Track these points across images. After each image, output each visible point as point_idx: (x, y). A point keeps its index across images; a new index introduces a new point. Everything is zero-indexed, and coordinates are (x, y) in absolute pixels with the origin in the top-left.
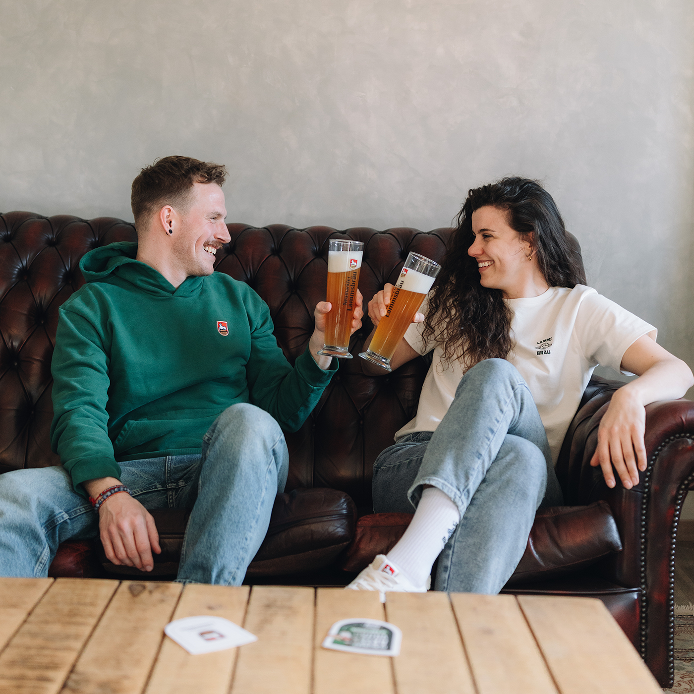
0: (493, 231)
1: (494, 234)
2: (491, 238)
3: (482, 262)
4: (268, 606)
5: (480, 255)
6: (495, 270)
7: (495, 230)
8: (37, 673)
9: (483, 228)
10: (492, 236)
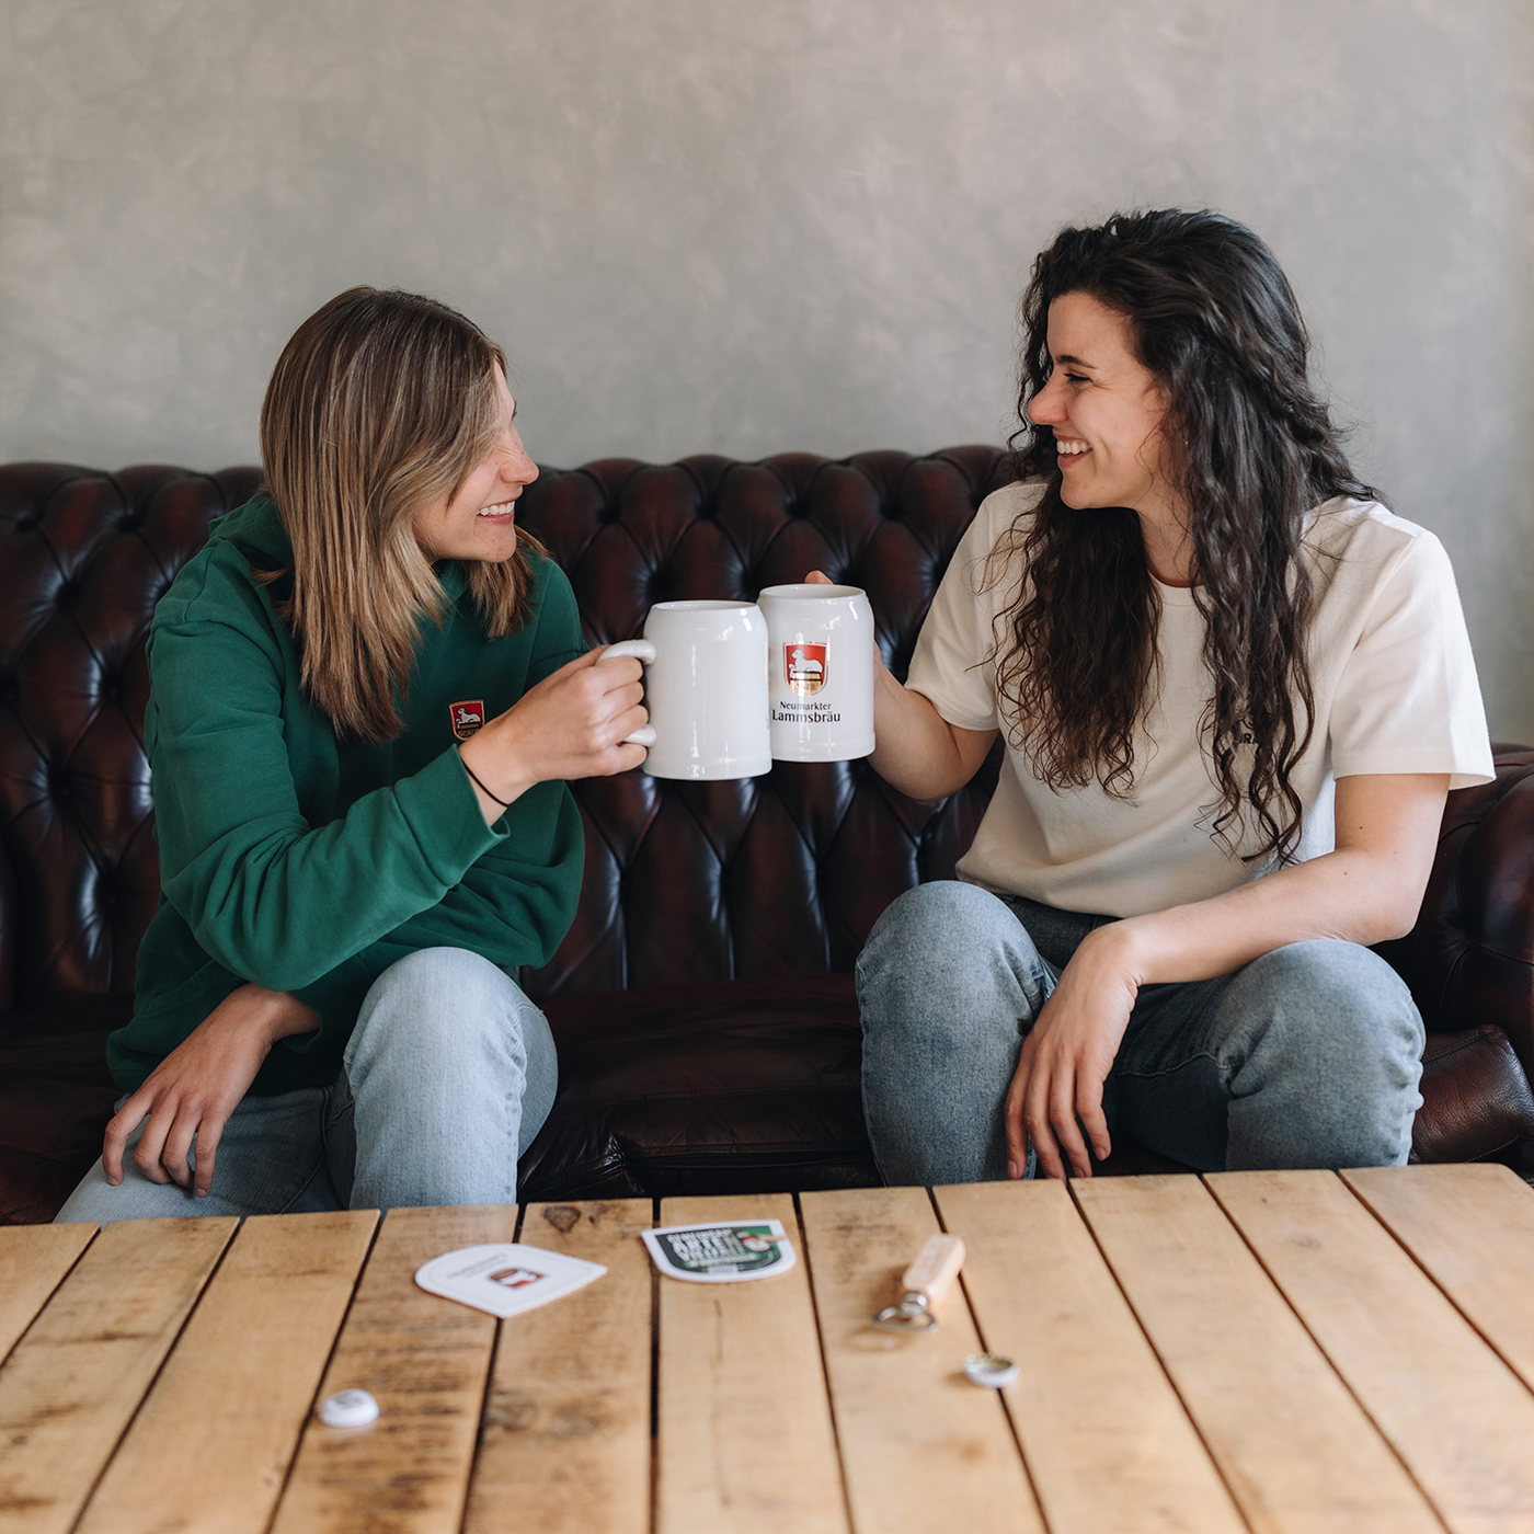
0: (1091, 367)
1: (1097, 375)
2: (1087, 385)
3: (1066, 439)
4: (845, 1230)
5: (1060, 422)
6: (1096, 471)
7: (1095, 364)
8: (419, 1399)
9: (1067, 353)
10: (1088, 379)
